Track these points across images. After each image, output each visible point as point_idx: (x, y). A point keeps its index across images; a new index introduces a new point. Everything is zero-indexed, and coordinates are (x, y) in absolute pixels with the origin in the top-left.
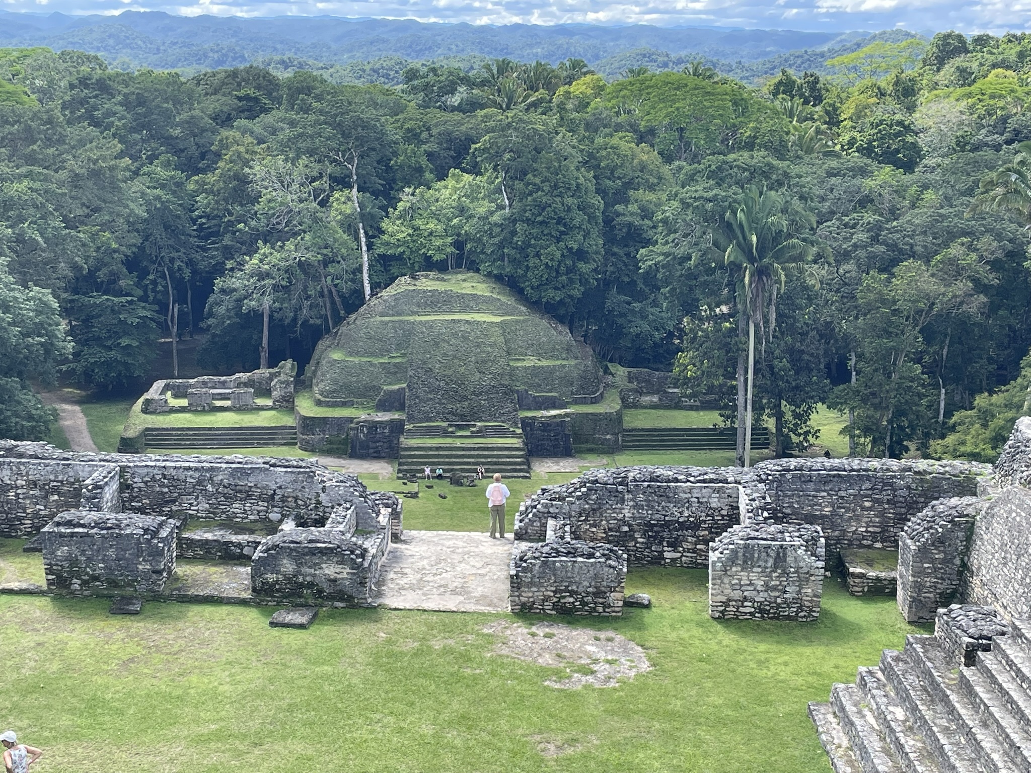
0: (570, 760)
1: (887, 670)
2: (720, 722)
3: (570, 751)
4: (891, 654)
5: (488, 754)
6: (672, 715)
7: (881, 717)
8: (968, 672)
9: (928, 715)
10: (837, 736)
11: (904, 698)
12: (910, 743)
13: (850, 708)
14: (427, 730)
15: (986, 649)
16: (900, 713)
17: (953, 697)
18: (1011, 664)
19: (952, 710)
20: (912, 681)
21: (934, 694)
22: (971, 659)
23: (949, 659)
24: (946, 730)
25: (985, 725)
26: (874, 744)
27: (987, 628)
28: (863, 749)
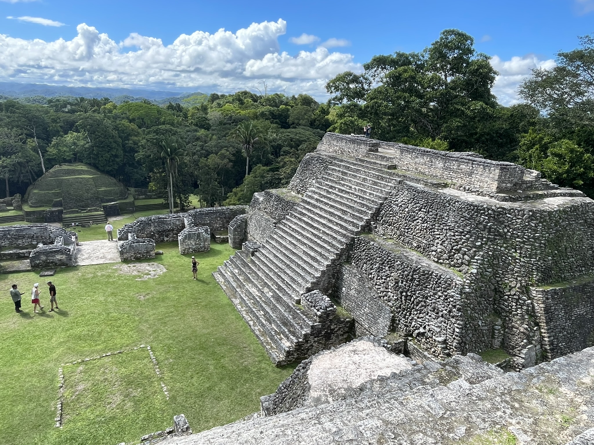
0: (148, 299)
1: (231, 260)
2: (189, 281)
3: (148, 297)
4: (232, 256)
5: (123, 302)
6: (174, 282)
7: (232, 272)
8: (252, 258)
9: (244, 270)
10: (221, 279)
11: (237, 267)
12: (240, 278)
13: (223, 272)
14: (102, 299)
15: (256, 251)
16: (237, 271)
17: (250, 265)
18: (263, 254)
19: (250, 268)
20: (238, 262)
21: (245, 265)
22: (253, 255)
23: (247, 255)
24: (249, 273)
25: (259, 270)
26: (231, 280)
27: (256, 246)
28: (228, 281)
